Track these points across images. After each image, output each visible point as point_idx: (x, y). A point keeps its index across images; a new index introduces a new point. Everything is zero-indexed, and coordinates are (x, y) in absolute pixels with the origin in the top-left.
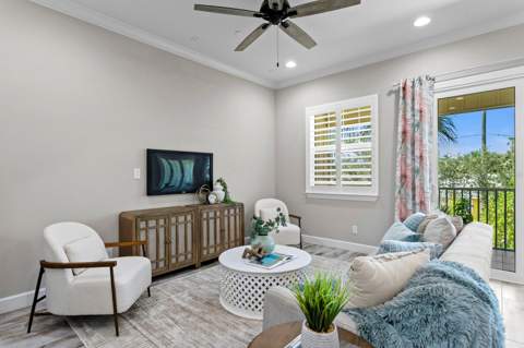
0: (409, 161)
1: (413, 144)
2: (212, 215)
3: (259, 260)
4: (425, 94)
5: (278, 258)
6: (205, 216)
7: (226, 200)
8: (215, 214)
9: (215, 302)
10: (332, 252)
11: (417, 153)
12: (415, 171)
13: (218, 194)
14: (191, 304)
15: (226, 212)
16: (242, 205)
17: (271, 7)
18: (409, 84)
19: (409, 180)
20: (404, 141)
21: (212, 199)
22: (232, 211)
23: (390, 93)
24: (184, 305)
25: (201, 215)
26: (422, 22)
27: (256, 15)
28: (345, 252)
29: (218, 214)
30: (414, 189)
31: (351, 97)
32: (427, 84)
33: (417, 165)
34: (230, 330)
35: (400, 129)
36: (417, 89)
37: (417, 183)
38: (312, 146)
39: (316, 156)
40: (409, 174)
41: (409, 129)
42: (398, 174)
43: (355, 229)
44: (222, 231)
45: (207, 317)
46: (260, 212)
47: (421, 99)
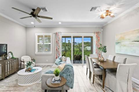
0: (57, 47)
1: (58, 44)
2: (9, 62)
3: (30, 71)
4: (60, 35)
5: (35, 70)
6: (6, 63)
7: (13, 58)
8: (10, 62)
9: (17, 85)
10: (42, 66)
11: (59, 45)
12: (58, 49)
13: (9, 56)
14: (9, 88)
15: (13, 61)
16: (18, 58)
17: (34, 14)
18: (57, 33)
19: (57, 50)
20: (57, 43)
21: (8, 58)
22: (15, 61)
23: (54, 34)
24: (6, 90)
25: (5, 63)
26: (60, 23)
27: (29, 14)
28: (45, 66)
29: (11, 62)
30: (58, 52)
31: (47, 33)
32: (60, 33)
33: (59, 47)
34: (26, 89)
35: (56, 41)
36: (59, 34)
37: (59, 51)
38: (37, 42)
39: (38, 45)
40: (57, 49)
41: (57, 41)
42: (56, 49)
43: (47, 61)
44: (12, 67)
45: (17, 89)
46: (23, 60)
47: (59, 36)
